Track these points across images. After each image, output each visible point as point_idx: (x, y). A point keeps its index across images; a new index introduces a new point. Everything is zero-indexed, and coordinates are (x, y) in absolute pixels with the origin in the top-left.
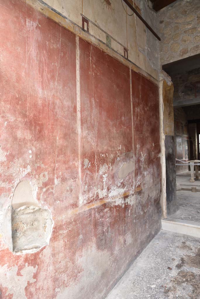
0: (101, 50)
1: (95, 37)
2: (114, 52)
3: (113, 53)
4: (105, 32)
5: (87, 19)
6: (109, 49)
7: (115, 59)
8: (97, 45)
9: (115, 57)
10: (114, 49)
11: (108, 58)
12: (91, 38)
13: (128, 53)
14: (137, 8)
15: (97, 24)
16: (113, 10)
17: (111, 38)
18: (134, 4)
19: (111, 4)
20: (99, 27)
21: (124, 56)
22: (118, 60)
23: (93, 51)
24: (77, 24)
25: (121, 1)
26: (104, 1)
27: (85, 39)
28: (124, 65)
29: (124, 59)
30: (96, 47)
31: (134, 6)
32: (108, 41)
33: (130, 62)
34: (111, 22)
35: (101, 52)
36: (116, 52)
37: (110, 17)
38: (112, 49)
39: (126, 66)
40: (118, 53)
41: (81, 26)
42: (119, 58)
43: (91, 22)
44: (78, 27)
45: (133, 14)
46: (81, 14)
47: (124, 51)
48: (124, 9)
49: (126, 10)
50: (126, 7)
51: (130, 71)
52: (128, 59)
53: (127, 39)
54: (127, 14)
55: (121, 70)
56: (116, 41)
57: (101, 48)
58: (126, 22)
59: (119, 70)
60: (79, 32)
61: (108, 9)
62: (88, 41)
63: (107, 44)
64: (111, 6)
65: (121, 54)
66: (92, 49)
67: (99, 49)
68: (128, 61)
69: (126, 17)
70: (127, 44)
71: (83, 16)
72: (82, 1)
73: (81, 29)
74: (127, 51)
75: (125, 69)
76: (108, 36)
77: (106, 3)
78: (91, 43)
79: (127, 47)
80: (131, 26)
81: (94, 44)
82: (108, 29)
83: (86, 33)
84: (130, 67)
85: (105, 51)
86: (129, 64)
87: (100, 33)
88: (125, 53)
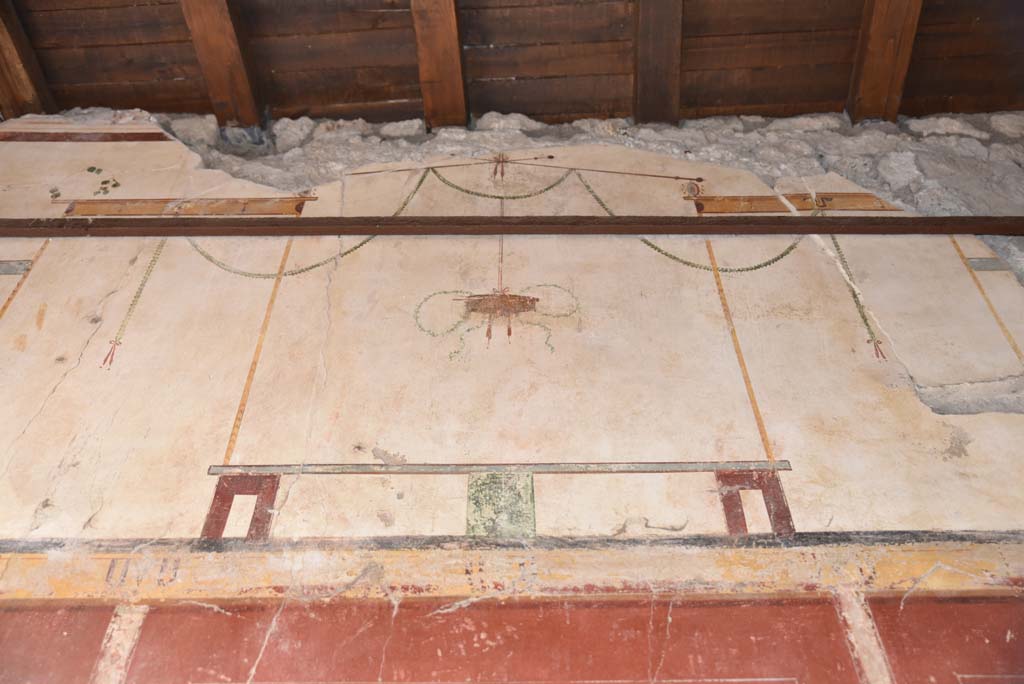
0: (396, 598)
1: (324, 544)
2: (575, 554)
3: (561, 565)
4: (457, 469)
5: (267, 472)
6: (495, 559)
7: (588, 605)
8: (348, 586)
9: (590, 588)
10: (574, 533)
11: (480, 629)
12: (287, 564)
13: (781, 491)
14: (827, 202)
15: (366, 458)
16: (566, 315)
17: (536, 477)
18: (791, 198)
19: (538, 300)
20: (383, 469)
21: (731, 532)
22: (637, 590)
23: (285, 647)
24: (157, 537)
25: (649, 244)
26: (466, 317)
27: (211, 596)
28: (739, 598)
29: (729, 553)
30: (330, 605)
31: (789, 211)
32: (488, 511)
33: (828, 543)
34: (533, 387)
35: (395, 613)
36: (607, 542)
37: (530, 362)
38: (552, 538)
39: (776, 597)
40: (635, 542)
41: (192, 530)
42: (647, 578)
43: (310, 469)
44: (159, 547)
45: (791, 248)
46: (213, 470)
47: (719, 498)
48: (688, 264)
49: (709, 261)
50: (709, 246)
51: (850, 622)
52: (791, 529)
53: (753, 402)
54: (726, 271)
55: (691, 662)
56: (603, 468)
57: (393, 588)
58: (726, 311)
59: (653, 677)
60: (157, 575)
61: (509, 333)
62: (243, 596)
63: (481, 532)
64: (539, 309)
65: (675, 534)
66: (279, 635)
67: (361, 606)
68: (794, 548)
69: (717, 291)
70: (762, 432)
71: (227, 471)
72: (243, 405)
73: (189, 547)
74: (773, 476)
75: (756, 636)
76: (494, 477)
77: (488, 315)
78: (280, 595)
79: (767, 450)
80: (793, 310)
81: (314, 588)
82: (502, 435)
83: (229, 553)
84: (833, 593)
85: (447, 592)
86: (819, 565)
87: (400, 496)
88: (732, 508)
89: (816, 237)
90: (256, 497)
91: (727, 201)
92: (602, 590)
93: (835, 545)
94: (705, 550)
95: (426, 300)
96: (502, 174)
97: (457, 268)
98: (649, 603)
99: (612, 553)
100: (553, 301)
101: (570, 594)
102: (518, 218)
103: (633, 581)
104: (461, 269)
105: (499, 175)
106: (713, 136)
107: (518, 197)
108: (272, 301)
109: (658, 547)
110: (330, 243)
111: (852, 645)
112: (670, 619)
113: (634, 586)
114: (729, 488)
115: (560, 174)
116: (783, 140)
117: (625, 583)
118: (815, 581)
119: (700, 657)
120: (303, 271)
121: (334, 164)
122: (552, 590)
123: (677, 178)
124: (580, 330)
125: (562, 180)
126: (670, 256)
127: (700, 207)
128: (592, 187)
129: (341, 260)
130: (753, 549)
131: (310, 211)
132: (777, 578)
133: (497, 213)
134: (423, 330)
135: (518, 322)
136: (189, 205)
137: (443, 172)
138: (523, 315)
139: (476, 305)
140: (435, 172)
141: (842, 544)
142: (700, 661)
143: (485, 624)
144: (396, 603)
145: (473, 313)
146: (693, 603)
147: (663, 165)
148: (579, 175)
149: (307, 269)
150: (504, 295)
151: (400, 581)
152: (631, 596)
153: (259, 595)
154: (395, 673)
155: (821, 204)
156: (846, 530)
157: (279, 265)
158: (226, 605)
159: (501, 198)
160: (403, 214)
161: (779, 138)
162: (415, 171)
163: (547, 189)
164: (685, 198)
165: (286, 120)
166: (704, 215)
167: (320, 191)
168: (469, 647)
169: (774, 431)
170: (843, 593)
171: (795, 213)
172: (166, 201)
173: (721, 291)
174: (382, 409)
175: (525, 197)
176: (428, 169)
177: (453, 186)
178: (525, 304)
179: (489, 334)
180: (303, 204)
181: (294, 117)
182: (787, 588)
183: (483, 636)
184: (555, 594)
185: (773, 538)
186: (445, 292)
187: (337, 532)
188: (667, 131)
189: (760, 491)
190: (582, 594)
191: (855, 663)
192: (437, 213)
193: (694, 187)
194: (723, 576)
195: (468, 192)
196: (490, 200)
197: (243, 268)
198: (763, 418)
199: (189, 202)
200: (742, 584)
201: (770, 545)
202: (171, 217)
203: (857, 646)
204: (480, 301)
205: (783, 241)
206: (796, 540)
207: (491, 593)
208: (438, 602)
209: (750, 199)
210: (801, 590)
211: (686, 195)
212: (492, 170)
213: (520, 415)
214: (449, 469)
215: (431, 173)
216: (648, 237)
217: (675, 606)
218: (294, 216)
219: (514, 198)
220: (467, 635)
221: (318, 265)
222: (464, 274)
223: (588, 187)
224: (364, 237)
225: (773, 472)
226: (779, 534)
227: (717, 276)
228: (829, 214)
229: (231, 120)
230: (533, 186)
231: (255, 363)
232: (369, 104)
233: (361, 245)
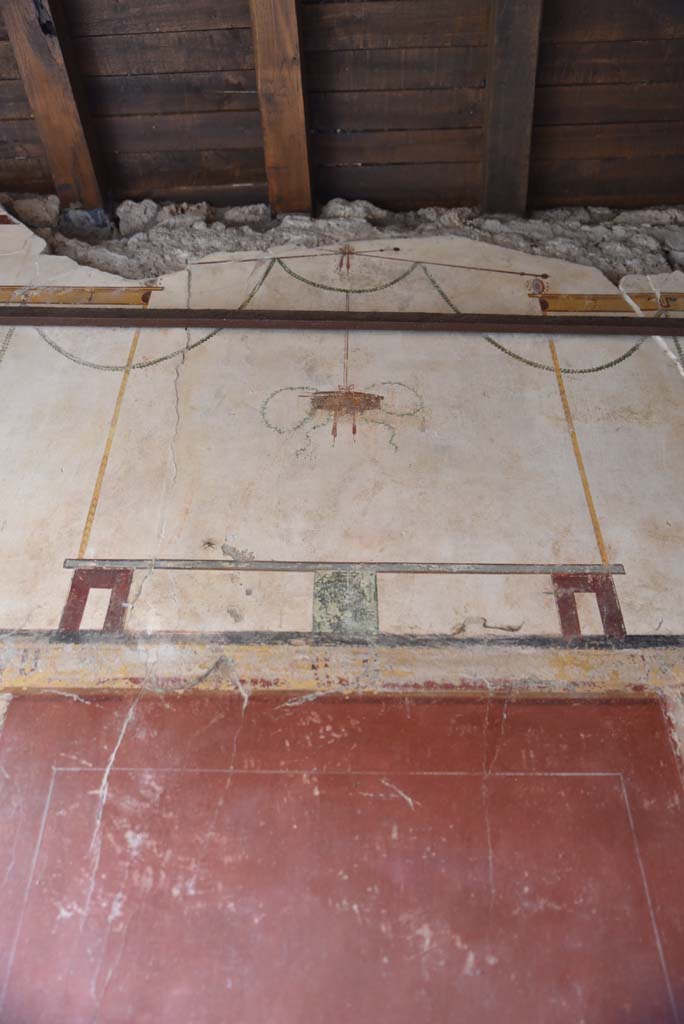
0: (245, 692)
1: (177, 638)
2: (417, 652)
3: (404, 662)
4: (304, 566)
5: (120, 566)
6: (340, 655)
7: (428, 700)
8: (200, 679)
9: (429, 685)
10: (415, 632)
11: (325, 722)
12: (143, 657)
13: (614, 595)
14: (671, 303)
15: (216, 554)
16: (410, 414)
17: (379, 575)
18: (635, 297)
19: (382, 398)
20: (232, 565)
21: (565, 633)
22: (474, 688)
23: (142, 735)
24: (17, 628)
25: (493, 343)
26: (312, 414)
27: (71, 686)
28: (571, 697)
29: (563, 653)
30: (183, 697)
31: (633, 311)
32: (333, 609)
33: (657, 645)
34: (378, 486)
35: (245, 705)
36: (446, 640)
37: (374, 461)
38: (395, 636)
39: (606, 696)
40: (473, 641)
41: (51, 622)
42: (483, 677)
43: (162, 564)
44: (20, 638)
45: (634, 349)
46: (69, 563)
47: (553, 598)
48: (531, 364)
49: (552, 362)
50: (552, 347)
51: (674, 722)
52: (623, 632)
53: (590, 505)
54: (568, 372)
55: (524, 757)
56: (444, 569)
57: (243, 682)
58: (567, 413)
59: (487, 770)
60: (18, 664)
61: (354, 431)
62: (101, 686)
63: (326, 629)
64: (384, 407)
65: (511, 634)
66: (137, 723)
67: (213, 698)
68: (625, 650)
69: (559, 393)
70: (598, 536)
71: (82, 565)
72: (95, 499)
73: (47, 639)
74: (607, 579)
75: (585, 733)
76: (339, 575)
77: (333, 413)
78: (136, 686)
79: (602, 553)
80: (632, 413)
81: (168, 680)
82: (347, 534)
83: (86, 645)
84: (659, 692)
85: (294, 686)
86: (647, 666)
87: (248, 593)
88: (567, 611)
89: (659, 339)
90: (110, 590)
91: (571, 299)
92: (441, 687)
93: (664, 648)
94: (539, 651)
95: (273, 395)
96: (348, 266)
97: (304, 363)
98: (486, 700)
99: (451, 652)
100: (397, 400)
101: (410, 690)
102: (363, 313)
103: (469, 678)
104: (307, 364)
105: (344, 268)
106: (559, 229)
107: (364, 291)
108: (121, 394)
109: (496, 646)
110: (177, 336)
111: (675, 743)
112: (505, 716)
113: (472, 684)
114: (564, 590)
115: (407, 267)
116: (630, 234)
117: (463, 680)
118: (643, 682)
119: (531, 752)
120: (150, 364)
121: (179, 250)
122: (394, 686)
123: (522, 274)
124: (423, 430)
125: (407, 273)
126: (514, 356)
127: (544, 305)
128: (438, 282)
129: (189, 354)
130: (585, 651)
131: (157, 302)
132: (607, 679)
133: (343, 309)
134: (269, 426)
135: (363, 420)
136: (35, 293)
137: (289, 264)
138: (368, 413)
139: (321, 401)
140: (281, 263)
141: (670, 647)
142: (532, 756)
143: (330, 718)
144: (246, 696)
145: (319, 410)
146: (527, 700)
147: (508, 261)
148: (425, 269)
149: (155, 362)
150: (350, 393)
151: (249, 675)
152: (469, 693)
153: (117, 685)
154: (246, 762)
155: (665, 304)
156: (675, 633)
157: (127, 357)
158: (85, 694)
159: (347, 291)
160: (249, 307)
161: (626, 231)
162: (260, 261)
163: (392, 283)
164: (530, 295)
165: (130, 202)
166: (549, 314)
167: (165, 281)
168: (315, 739)
169: (610, 534)
170: (668, 694)
171: (639, 313)
172: (13, 288)
173: (562, 392)
174: (230, 505)
175: (371, 291)
176: (274, 260)
177: (299, 278)
178: (370, 402)
179: (334, 432)
180: (149, 293)
181: (138, 200)
182: (616, 688)
183: (328, 728)
184: (397, 690)
185: (605, 640)
186: (292, 389)
187: (190, 627)
188: (513, 222)
189: (594, 594)
190: (423, 690)
191: (677, 760)
192: (283, 307)
193: (539, 283)
194: (556, 675)
195: (314, 284)
196: (335, 293)
197: (92, 360)
198: (600, 522)
199: (35, 289)
200: (575, 684)
201: (602, 647)
202: (18, 305)
203: (679, 744)
204: (326, 398)
205: (626, 343)
206: (626, 642)
207: (335, 688)
208: (286, 695)
209: (595, 298)
210: (629, 690)
211: (532, 291)
212: (338, 262)
213: (364, 514)
214: (296, 566)
215: (277, 264)
216: (492, 336)
217: (509, 703)
218: (140, 307)
219: (360, 292)
220: (314, 728)
221: (166, 358)
222: (310, 370)
223: (433, 282)
224: (210, 331)
225: (607, 576)
226: (611, 637)
227: (559, 377)
228: (673, 315)
229: (74, 202)
230: (379, 279)
231: (105, 457)
232: (214, 187)
233: (208, 338)
